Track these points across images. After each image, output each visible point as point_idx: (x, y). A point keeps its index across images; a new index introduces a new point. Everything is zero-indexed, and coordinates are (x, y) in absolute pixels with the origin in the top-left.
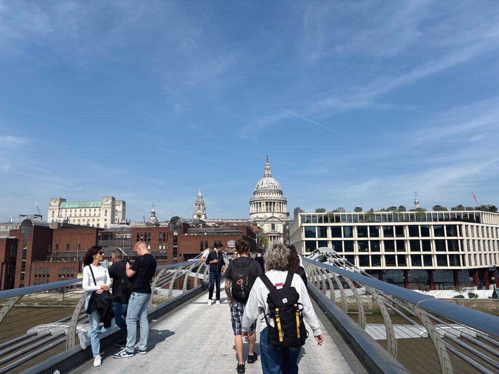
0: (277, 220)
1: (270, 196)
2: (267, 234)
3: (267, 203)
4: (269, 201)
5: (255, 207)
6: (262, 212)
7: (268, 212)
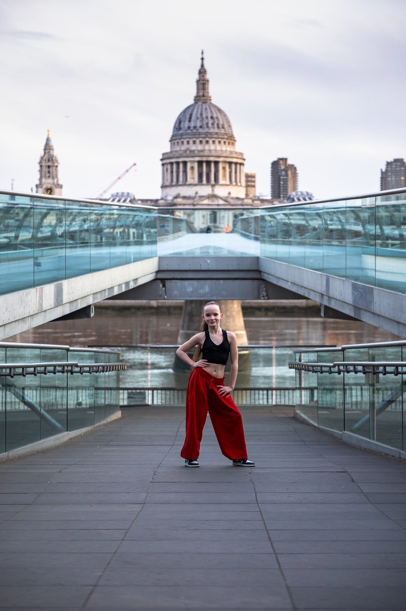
0: (221, 202)
1: (207, 147)
3: (200, 163)
4: (205, 159)
5: (172, 172)
6: (188, 183)
7: (203, 185)
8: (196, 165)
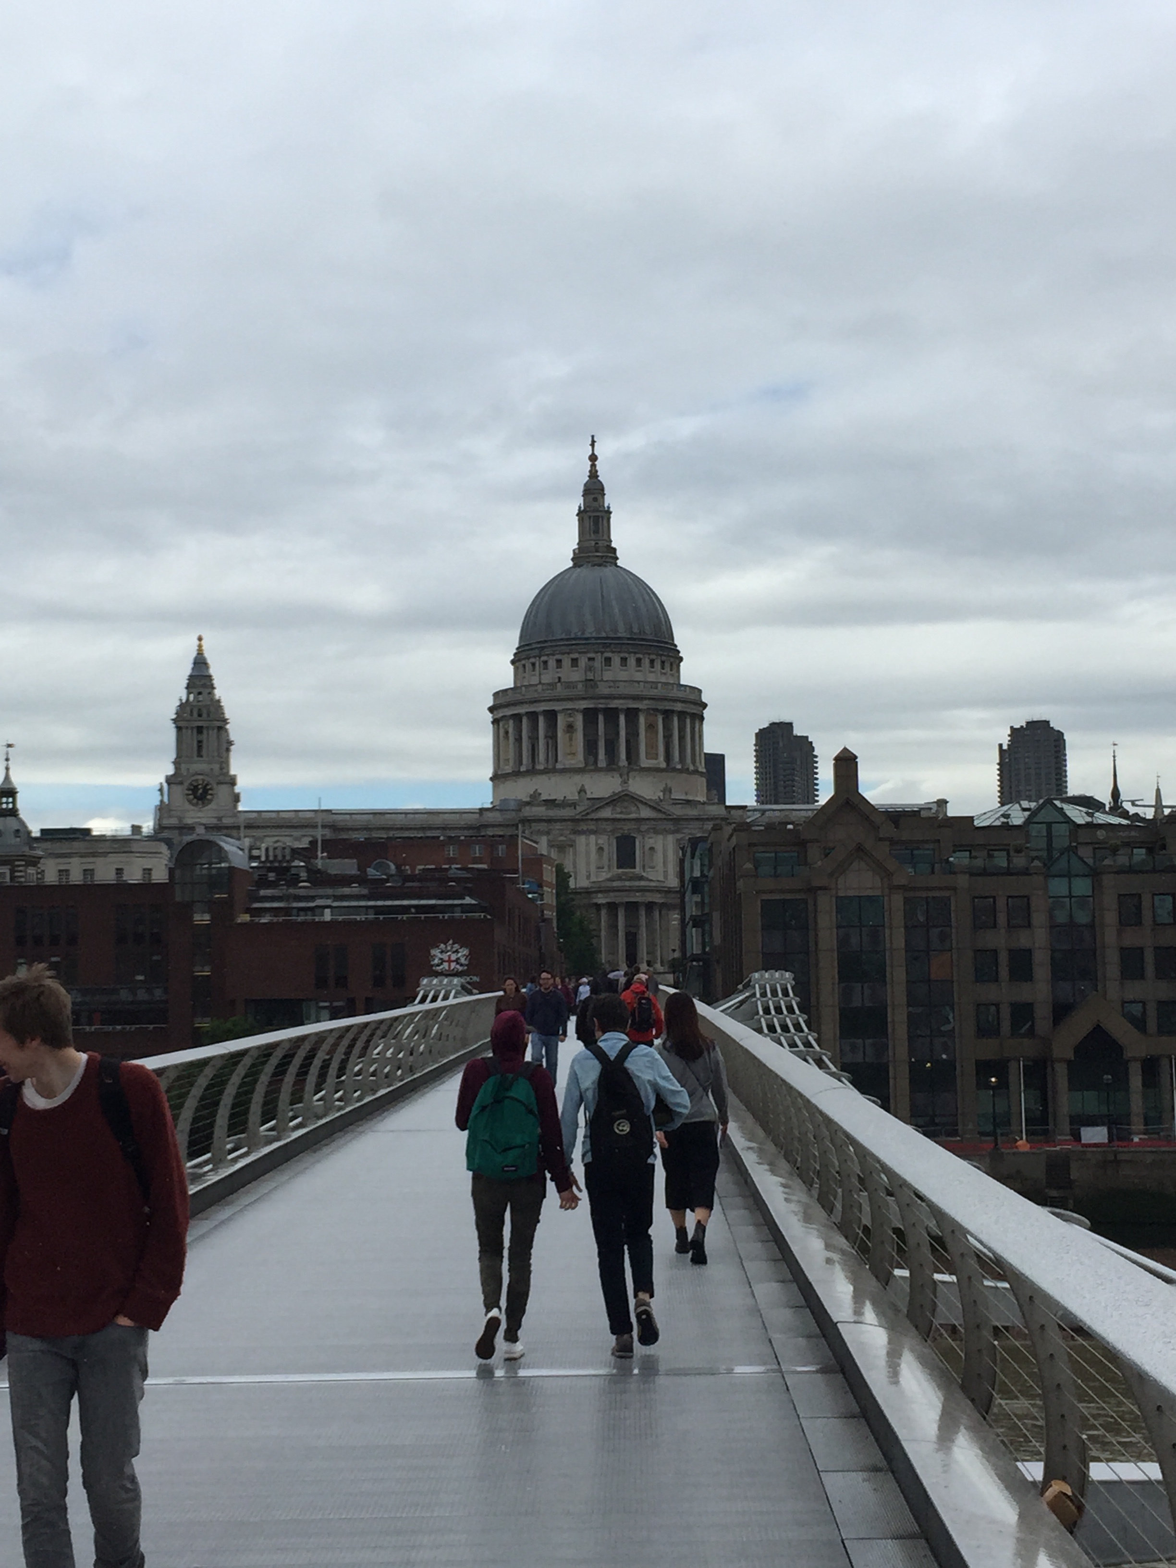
0: (646, 813)
1: (608, 675)
2: (587, 892)
3: (590, 715)
4: (601, 704)
5: (519, 740)
6: (559, 766)
7: (598, 770)
8: (579, 721)
